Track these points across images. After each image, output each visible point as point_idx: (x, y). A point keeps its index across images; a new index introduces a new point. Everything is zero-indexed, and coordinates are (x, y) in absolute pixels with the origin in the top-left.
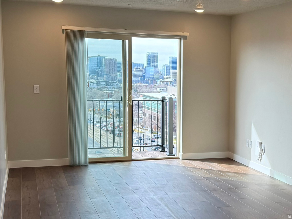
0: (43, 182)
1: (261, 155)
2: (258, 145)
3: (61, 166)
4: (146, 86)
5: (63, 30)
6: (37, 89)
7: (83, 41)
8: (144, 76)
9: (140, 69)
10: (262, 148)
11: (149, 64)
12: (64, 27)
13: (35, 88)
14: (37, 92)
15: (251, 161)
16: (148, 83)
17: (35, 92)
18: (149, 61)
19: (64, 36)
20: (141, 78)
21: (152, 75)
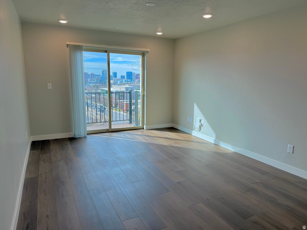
0: (56, 154)
1: (201, 127)
2: (199, 121)
3: (68, 138)
4: (102, 85)
5: (67, 45)
6: (50, 86)
7: (81, 53)
8: (101, 80)
9: (99, 77)
10: (202, 123)
11: (103, 75)
12: (68, 43)
13: (48, 86)
14: (49, 88)
15: (193, 131)
16: (103, 83)
17: (48, 88)
18: (103, 73)
19: (68, 49)
20: (99, 82)
21: (105, 80)
